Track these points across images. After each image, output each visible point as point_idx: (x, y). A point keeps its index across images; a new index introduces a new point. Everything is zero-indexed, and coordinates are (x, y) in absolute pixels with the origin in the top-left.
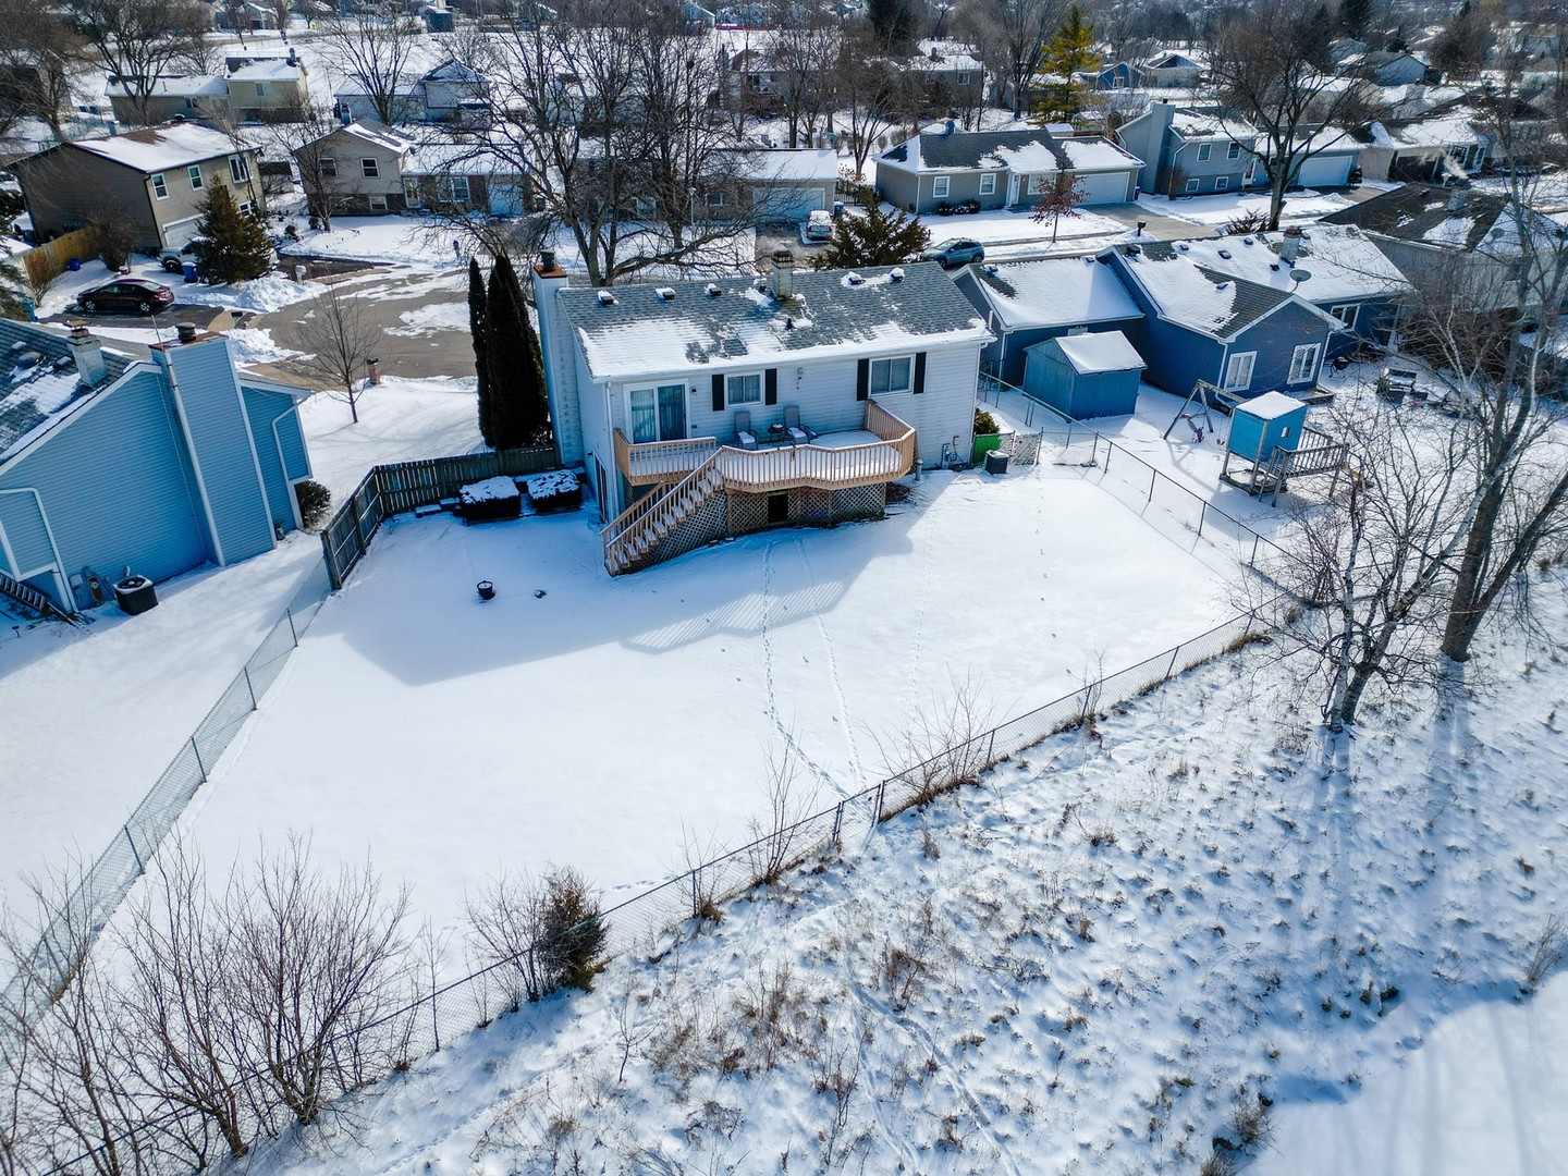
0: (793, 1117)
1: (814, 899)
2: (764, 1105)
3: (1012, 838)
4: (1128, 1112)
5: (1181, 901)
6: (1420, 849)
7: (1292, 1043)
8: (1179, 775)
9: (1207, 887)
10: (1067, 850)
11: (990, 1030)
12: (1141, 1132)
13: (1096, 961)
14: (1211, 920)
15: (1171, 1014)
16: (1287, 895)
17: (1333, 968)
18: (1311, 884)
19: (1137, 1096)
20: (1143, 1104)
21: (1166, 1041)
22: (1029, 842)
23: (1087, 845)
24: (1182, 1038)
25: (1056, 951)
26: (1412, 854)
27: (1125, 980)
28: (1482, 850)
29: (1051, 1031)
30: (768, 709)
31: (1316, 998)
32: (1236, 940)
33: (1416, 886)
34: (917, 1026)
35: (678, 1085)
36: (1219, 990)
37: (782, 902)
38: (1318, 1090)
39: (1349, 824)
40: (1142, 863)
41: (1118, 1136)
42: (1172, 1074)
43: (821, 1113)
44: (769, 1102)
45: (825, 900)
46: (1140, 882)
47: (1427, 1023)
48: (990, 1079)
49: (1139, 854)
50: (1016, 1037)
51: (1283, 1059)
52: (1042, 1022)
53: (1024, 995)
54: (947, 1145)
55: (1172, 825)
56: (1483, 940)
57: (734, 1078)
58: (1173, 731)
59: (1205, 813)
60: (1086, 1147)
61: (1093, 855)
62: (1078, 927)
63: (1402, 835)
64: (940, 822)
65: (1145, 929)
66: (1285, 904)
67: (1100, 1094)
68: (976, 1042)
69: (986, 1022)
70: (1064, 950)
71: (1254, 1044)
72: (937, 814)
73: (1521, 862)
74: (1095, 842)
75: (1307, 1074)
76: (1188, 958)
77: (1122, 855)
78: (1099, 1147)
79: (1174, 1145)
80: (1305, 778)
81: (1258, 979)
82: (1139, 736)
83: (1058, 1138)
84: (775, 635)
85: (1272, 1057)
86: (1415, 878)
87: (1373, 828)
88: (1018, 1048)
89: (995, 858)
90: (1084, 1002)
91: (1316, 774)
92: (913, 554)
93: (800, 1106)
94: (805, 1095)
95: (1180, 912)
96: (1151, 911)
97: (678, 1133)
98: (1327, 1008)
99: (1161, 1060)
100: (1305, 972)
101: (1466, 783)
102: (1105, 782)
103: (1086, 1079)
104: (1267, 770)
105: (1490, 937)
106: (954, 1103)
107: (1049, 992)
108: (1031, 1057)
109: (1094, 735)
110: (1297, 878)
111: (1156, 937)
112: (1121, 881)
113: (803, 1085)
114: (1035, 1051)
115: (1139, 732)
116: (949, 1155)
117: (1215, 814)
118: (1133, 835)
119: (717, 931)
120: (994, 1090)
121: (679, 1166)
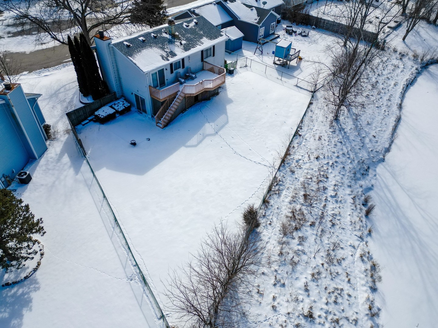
0: (311, 232)
1: (281, 190)
2: (306, 233)
3: (303, 163)
4: (351, 206)
5: (335, 164)
6: (360, 139)
7: (362, 182)
8: (320, 139)
9: (337, 160)
10: (313, 162)
11: (326, 202)
12: (355, 208)
13: (331, 181)
14: (342, 166)
15: (346, 186)
16: (348, 156)
17: (361, 167)
18: (350, 152)
19: (350, 203)
20: (352, 203)
21: (348, 191)
22: (307, 163)
23: (316, 159)
24: (350, 189)
25: (325, 182)
26: (359, 140)
27: (337, 183)
28: (367, 136)
29: (334, 198)
30: (235, 152)
31: (361, 173)
32: (347, 168)
33: (362, 146)
34: (316, 207)
35: (292, 236)
36: (350, 178)
37: (276, 193)
38: (370, 189)
39: (348, 138)
40: (326, 159)
41: (352, 211)
42: (352, 196)
43: (313, 230)
44: (306, 232)
45: (282, 190)
46: (328, 163)
47: (375, 171)
48: (331, 211)
49: (324, 158)
50: (329, 201)
51: (363, 186)
52: (331, 196)
53: (326, 193)
54: (333, 225)
55: (325, 149)
56: (375, 153)
57: (298, 231)
58: (312, 129)
59: (328, 145)
60: (350, 215)
61: (318, 161)
62: (325, 176)
63: (356, 137)
64: (289, 165)
65: (333, 172)
66: (349, 158)
67: (346, 205)
68: (325, 205)
69: (324, 201)
70: (326, 182)
71: (358, 186)
72: (287, 163)
73: (373, 136)
74: (317, 158)
75: (367, 187)
76: (343, 174)
77: (322, 159)
78: (351, 214)
79: (359, 208)
80: (337, 132)
81: (353, 174)
82: (307, 133)
83: (346, 216)
84: (220, 133)
85: (361, 187)
86: (362, 145)
87: (352, 138)
88: (331, 203)
89: (304, 168)
90: (334, 190)
91: (339, 130)
92: (234, 102)
93: (310, 230)
94: (309, 228)
95: (336, 166)
96: (333, 168)
97: (298, 245)
98: (363, 174)
99: (349, 195)
100: (358, 169)
101: (359, 123)
102: (309, 145)
103: (343, 203)
104: (332, 132)
105: (376, 151)
106: (330, 218)
107: (329, 191)
108: (333, 204)
109: (300, 135)
110: (347, 152)
111: (336, 172)
112: (325, 164)
113: (308, 226)
114: (334, 202)
115: (306, 132)
116: (334, 226)
117: (330, 144)
118: (321, 154)
119: (270, 205)
120: (333, 212)
121: (303, 250)
